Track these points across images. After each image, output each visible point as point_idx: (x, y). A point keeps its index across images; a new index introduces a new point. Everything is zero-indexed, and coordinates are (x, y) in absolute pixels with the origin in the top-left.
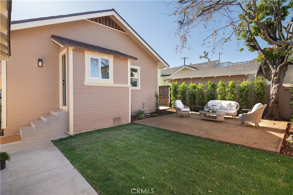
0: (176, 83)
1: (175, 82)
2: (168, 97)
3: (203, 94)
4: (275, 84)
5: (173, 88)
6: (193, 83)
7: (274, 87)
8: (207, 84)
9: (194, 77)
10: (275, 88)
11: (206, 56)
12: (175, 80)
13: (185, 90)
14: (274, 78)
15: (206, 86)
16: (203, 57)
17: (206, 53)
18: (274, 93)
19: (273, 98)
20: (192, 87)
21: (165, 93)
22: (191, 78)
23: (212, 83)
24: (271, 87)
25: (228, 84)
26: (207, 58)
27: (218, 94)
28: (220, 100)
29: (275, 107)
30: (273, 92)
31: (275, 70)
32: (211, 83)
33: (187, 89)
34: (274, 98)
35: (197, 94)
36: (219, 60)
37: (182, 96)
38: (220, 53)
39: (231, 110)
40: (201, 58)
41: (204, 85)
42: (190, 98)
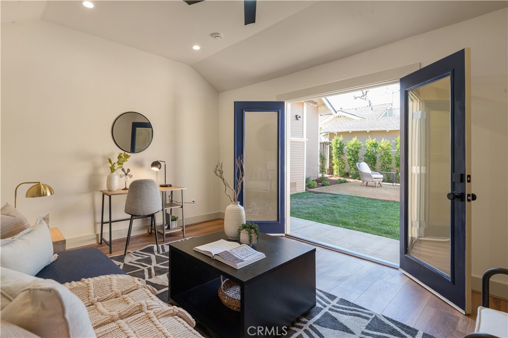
0: (341, 138)
1: (340, 136)
2: (326, 160)
3: (390, 156)
5: (338, 146)
6: (372, 140)
9: (372, 129)
11: (364, 96)
12: (339, 134)
13: (358, 148)
15: (394, 143)
16: (360, 97)
20: (370, 145)
22: (368, 132)
26: (366, 99)
33: (360, 148)
35: (378, 156)
37: (354, 158)
41: (391, 142)
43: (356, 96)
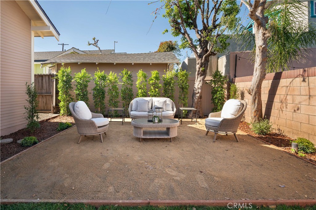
1: (67, 68)
2: (52, 96)
3: (117, 89)
4: (200, 77)
5: (65, 78)
6: (101, 72)
7: (199, 79)
8: (122, 74)
10: (200, 81)
11: (95, 44)
12: (67, 65)
13: (87, 82)
14: (199, 69)
15: (120, 76)
16: (93, 44)
17: (96, 40)
18: (199, 87)
19: (198, 93)
20: (99, 78)
21: (45, 88)
22: (97, 64)
23: (129, 73)
24: (196, 80)
25: (151, 75)
26: (96, 46)
27: (137, 88)
28: (141, 97)
29: (199, 102)
30: (198, 85)
31: (200, 59)
32: (127, 72)
33: (89, 81)
34: (200, 92)
35: (106, 89)
36: (114, 50)
38: (115, 42)
39: (168, 111)
40: (90, 45)
41: (118, 75)
42: (95, 97)
43: (90, 43)
